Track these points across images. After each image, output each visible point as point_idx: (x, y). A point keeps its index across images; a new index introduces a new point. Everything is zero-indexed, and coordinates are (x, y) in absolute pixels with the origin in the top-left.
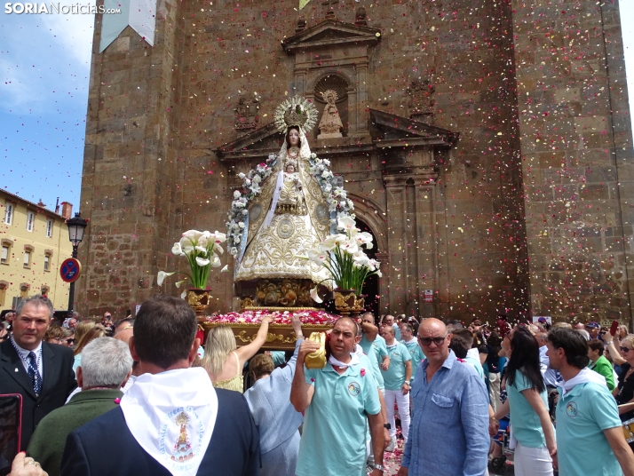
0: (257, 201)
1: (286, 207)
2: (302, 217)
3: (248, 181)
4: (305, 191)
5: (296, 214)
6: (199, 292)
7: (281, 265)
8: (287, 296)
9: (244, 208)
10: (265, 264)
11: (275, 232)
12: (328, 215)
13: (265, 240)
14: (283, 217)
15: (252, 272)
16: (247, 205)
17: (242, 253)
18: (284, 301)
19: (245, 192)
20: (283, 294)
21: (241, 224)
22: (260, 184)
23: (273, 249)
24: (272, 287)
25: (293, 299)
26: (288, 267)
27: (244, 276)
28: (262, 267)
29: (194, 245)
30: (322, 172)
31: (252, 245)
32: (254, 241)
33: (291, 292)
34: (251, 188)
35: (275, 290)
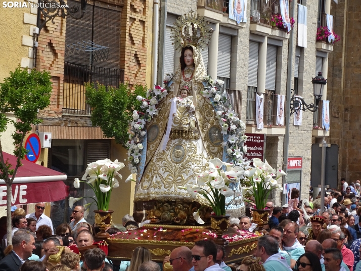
0: (155, 121)
1: (178, 132)
2: (194, 142)
3: (145, 103)
4: (198, 116)
5: (188, 139)
6: (103, 214)
7: (173, 189)
8: (179, 216)
9: (142, 130)
10: (159, 187)
11: (169, 157)
12: (221, 137)
13: (160, 164)
14: (176, 141)
15: (148, 194)
16: (145, 126)
17: (142, 173)
18: (177, 220)
19: (143, 113)
20: (176, 214)
21: (140, 146)
22: (157, 106)
23: (167, 174)
24: (167, 207)
25: (184, 218)
26: (178, 191)
27: (142, 197)
28: (157, 190)
29: (98, 174)
30: (214, 95)
31: (149, 167)
32: (151, 163)
33: (182, 213)
34: (148, 111)
35: (169, 211)
